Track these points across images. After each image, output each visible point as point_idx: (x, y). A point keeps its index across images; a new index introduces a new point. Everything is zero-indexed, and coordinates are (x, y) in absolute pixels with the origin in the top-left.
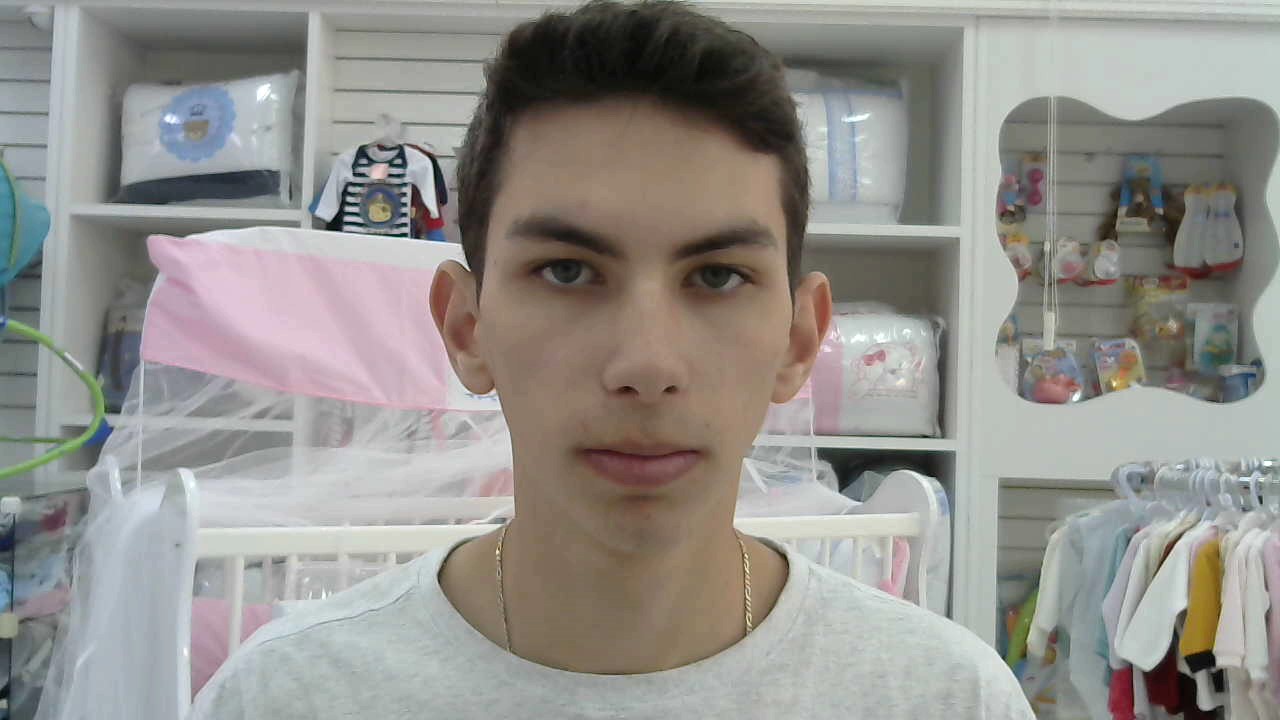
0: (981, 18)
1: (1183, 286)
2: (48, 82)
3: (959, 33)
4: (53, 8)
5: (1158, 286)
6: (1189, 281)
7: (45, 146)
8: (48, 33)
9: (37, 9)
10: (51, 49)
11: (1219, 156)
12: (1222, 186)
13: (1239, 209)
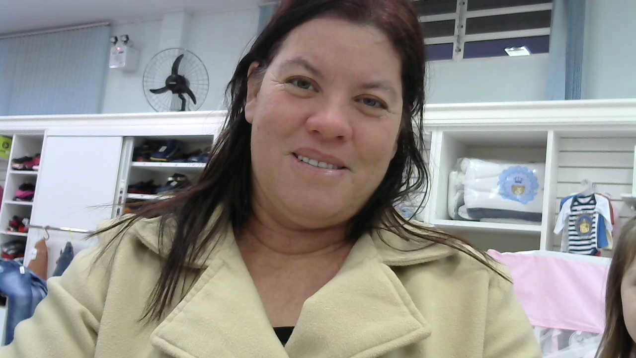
4: (431, 133)
10: (429, 149)
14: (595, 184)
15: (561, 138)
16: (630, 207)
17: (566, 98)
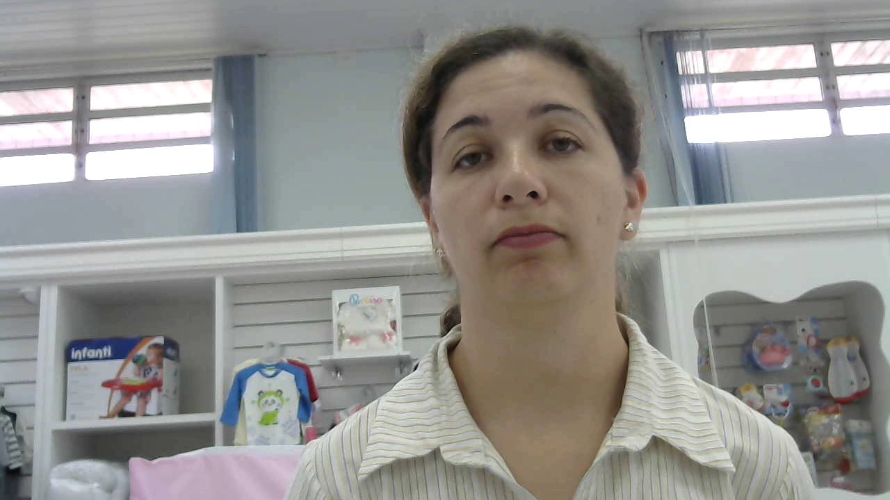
0: (671, 243)
1: (836, 412)
2: (36, 337)
3: (657, 255)
4: (40, 288)
5: (819, 413)
6: (840, 407)
7: (34, 382)
8: (36, 305)
9: (27, 290)
10: (37, 315)
11: (844, 319)
12: (848, 339)
13: (863, 354)
14: (284, 346)
15: (234, 286)
16: (331, 374)
17: (239, 230)
